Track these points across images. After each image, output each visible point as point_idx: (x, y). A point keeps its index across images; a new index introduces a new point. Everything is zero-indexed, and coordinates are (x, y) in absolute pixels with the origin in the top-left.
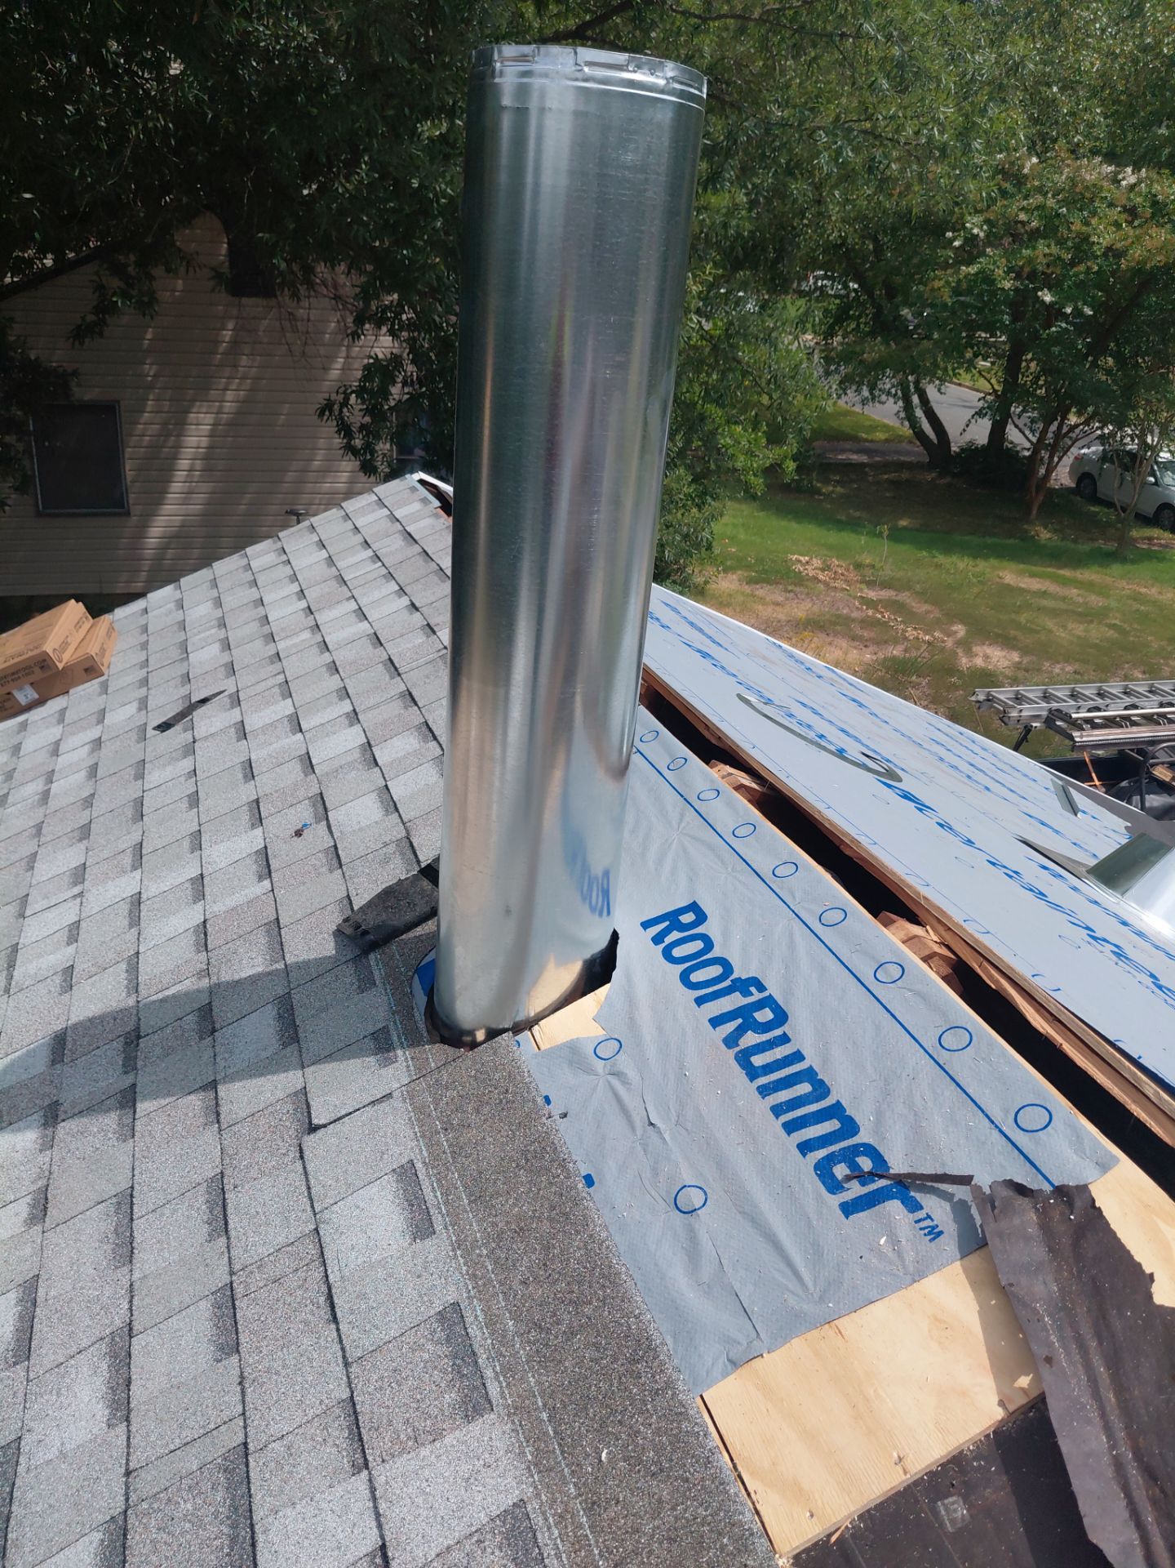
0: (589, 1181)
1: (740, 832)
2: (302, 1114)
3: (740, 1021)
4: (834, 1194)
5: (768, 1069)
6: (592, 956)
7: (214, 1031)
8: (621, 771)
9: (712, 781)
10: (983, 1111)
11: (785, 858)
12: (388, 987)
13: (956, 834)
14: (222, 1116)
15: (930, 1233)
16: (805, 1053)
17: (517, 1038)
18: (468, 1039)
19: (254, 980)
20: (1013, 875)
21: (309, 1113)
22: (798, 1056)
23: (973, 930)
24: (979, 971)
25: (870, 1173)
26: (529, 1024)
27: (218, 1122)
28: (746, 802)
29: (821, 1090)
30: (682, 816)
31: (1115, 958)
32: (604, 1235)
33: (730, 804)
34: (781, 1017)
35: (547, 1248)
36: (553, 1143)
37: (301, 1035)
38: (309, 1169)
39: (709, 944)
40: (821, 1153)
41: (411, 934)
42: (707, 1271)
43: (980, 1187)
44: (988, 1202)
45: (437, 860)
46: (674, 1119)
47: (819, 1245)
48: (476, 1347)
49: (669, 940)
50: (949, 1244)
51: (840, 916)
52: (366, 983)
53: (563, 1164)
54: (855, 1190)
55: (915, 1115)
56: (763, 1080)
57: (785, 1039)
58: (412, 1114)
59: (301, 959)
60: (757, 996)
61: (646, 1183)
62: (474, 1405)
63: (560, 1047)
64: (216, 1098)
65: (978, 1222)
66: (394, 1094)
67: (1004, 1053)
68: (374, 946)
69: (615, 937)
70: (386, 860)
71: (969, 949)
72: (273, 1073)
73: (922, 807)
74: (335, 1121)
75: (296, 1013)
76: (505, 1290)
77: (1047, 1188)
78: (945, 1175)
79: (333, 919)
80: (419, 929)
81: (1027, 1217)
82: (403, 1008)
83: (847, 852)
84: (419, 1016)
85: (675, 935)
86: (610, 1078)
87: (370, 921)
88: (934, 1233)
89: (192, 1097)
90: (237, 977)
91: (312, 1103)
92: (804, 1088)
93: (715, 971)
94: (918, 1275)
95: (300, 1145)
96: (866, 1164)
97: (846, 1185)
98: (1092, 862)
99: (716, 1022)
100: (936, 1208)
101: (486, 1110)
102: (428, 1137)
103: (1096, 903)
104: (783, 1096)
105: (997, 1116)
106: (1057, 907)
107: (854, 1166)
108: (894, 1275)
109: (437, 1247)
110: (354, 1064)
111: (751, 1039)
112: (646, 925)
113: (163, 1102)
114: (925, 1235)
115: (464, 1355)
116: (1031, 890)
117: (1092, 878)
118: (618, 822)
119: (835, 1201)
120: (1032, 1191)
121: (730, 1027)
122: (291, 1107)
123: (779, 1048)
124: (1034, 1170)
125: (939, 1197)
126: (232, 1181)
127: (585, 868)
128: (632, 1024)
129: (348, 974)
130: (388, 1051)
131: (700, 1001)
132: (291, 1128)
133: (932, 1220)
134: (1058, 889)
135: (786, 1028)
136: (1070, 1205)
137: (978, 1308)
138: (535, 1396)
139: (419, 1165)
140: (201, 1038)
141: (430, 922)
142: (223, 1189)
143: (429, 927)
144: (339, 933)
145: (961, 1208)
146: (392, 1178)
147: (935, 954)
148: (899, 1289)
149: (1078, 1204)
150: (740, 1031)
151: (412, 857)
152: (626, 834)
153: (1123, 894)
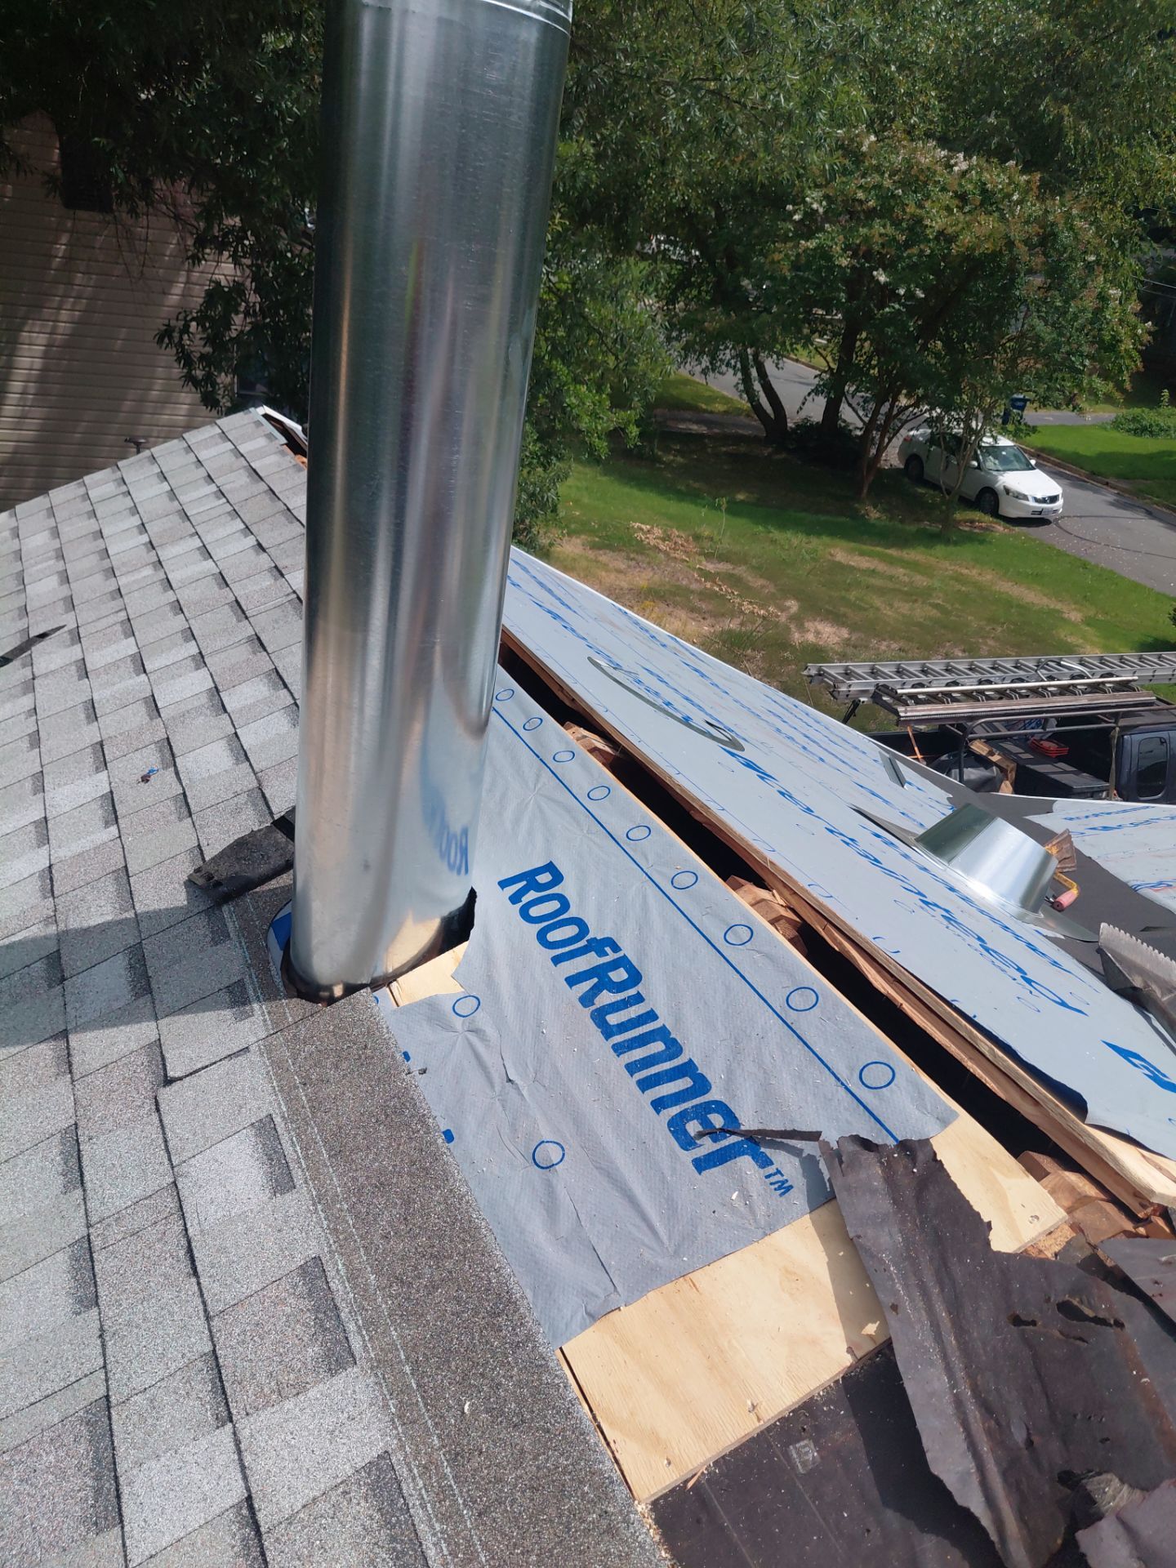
0: (449, 1136)
1: (595, 795)
2: (157, 1066)
3: (595, 980)
4: (687, 1150)
5: (623, 1027)
6: (450, 913)
7: (63, 979)
8: (480, 728)
9: (567, 743)
10: (829, 1069)
11: (639, 821)
12: (243, 940)
13: (797, 803)
14: (74, 1067)
15: (780, 1188)
16: (658, 1012)
17: (375, 994)
18: (326, 994)
19: (103, 928)
20: (851, 842)
21: (164, 1065)
22: (651, 1016)
23: (817, 894)
24: (823, 934)
25: (722, 1130)
26: (387, 980)
27: (71, 1072)
28: (601, 765)
29: (674, 1048)
30: (538, 776)
31: (945, 922)
32: (464, 1189)
33: (585, 766)
34: (635, 977)
35: (408, 1203)
36: (412, 1099)
37: (154, 986)
38: (166, 1121)
39: (565, 905)
40: (674, 1111)
41: (265, 887)
42: (565, 1225)
43: (828, 1143)
44: (835, 1156)
45: (293, 811)
46: (532, 1075)
47: (673, 1200)
48: (338, 1301)
49: (526, 899)
50: (799, 1197)
51: (690, 879)
52: (220, 935)
53: (422, 1120)
54: (708, 1146)
55: (765, 1072)
56: (618, 1039)
57: (639, 999)
58: (270, 1068)
59: (151, 908)
60: (611, 956)
61: (505, 1138)
62: (338, 1359)
63: (420, 1004)
64: (68, 1048)
65: (826, 1175)
66: (253, 1048)
67: (849, 1013)
68: (227, 898)
69: (472, 895)
70: (238, 811)
71: (813, 912)
72: (127, 1024)
73: (764, 775)
74: (191, 1074)
75: (148, 964)
76: (366, 1244)
77: (891, 1143)
78: (794, 1131)
79: (184, 869)
80: (273, 882)
81: (872, 1171)
82: (259, 961)
83: (697, 818)
84: (275, 970)
85: (532, 895)
86: (467, 1033)
87: (223, 872)
88: (784, 1188)
89: (43, 1046)
90: (85, 925)
91: (167, 1055)
92: (658, 1047)
93: (570, 931)
94: (770, 1229)
95: (156, 1098)
96: (717, 1121)
97: (698, 1142)
98: (921, 831)
99: (572, 981)
100: (786, 1163)
101: (345, 1065)
102: (287, 1092)
103: (925, 869)
104: (638, 1054)
105: (843, 1073)
106: (891, 873)
107: (705, 1122)
108: (746, 1229)
109: (297, 1201)
110: (208, 1019)
111: (606, 998)
112: (503, 884)
113: (13, 1050)
114: (775, 1189)
115: (326, 1309)
116: (867, 857)
117: (919, 845)
118: (477, 780)
119: (688, 1157)
120: (877, 1145)
121: (586, 986)
122: (145, 1059)
123: (634, 1008)
124: (879, 1126)
125: (788, 1152)
126: (87, 1132)
127: (444, 826)
128: (490, 981)
129: (201, 926)
130: (244, 1004)
131: (556, 960)
132: (146, 1079)
133: (782, 1175)
134: (891, 856)
135: (640, 988)
136: (913, 1159)
137: (827, 1260)
138: (397, 1350)
139: (278, 1120)
140: (50, 986)
141: (284, 876)
142: (77, 1140)
143: (284, 880)
144: (190, 883)
145: (809, 1164)
146: (251, 1132)
147: (782, 917)
148: (751, 1242)
149: (921, 1157)
150: (595, 991)
151: (265, 808)
152: (484, 794)
153: (949, 861)
